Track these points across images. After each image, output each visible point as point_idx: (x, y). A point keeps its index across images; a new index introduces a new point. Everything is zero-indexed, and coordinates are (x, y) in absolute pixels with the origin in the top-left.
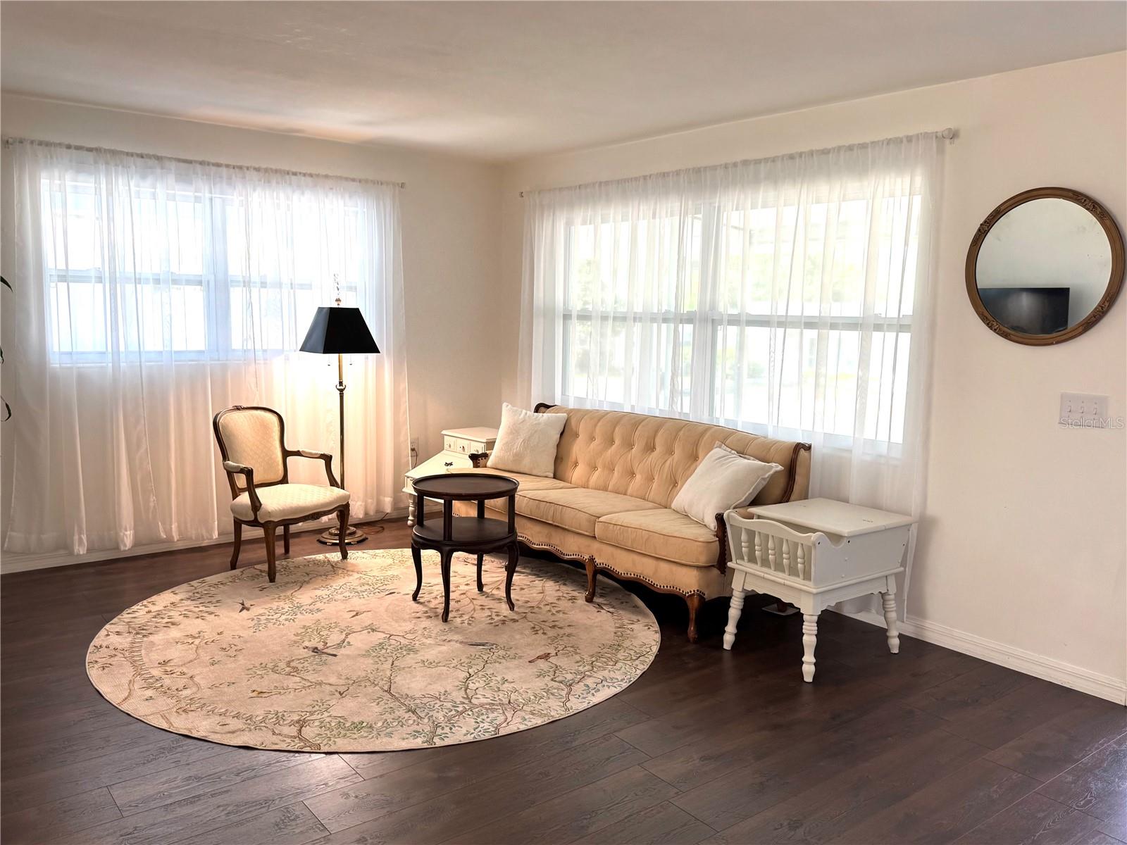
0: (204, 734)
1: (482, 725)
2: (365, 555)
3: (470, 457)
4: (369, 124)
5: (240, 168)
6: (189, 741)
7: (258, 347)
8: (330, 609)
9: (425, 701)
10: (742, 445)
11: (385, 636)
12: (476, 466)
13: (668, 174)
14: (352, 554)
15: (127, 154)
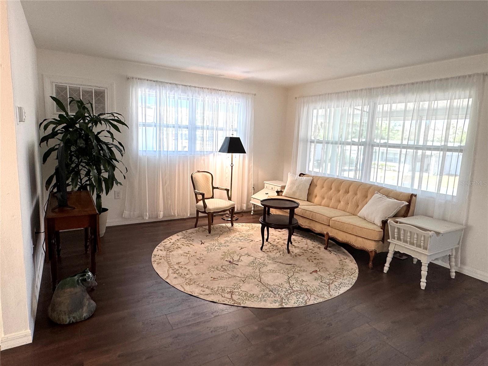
0: (197, 295)
1: (299, 300)
2: (239, 225)
3: (276, 192)
4: (248, 72)
5: (202, 88)
6: (192, 297)
7: (205, 150)
8: (232, 245)
9: (275, 287)
10: (387, 193)
11: (254, 258)
12: (278, 195)
13: (357, 90)
14: (235, 224)
15: (166, 83)
